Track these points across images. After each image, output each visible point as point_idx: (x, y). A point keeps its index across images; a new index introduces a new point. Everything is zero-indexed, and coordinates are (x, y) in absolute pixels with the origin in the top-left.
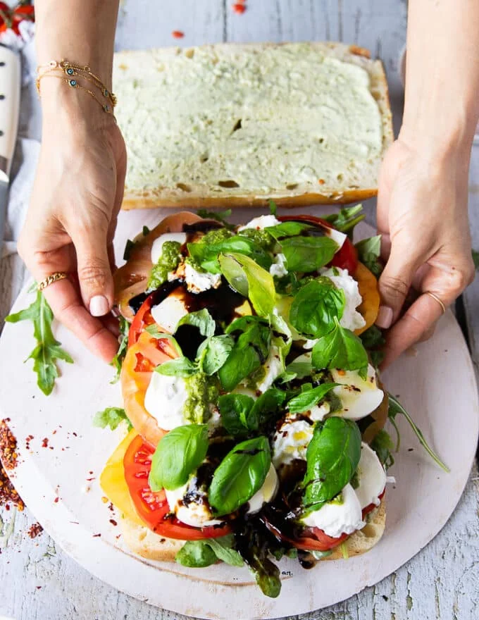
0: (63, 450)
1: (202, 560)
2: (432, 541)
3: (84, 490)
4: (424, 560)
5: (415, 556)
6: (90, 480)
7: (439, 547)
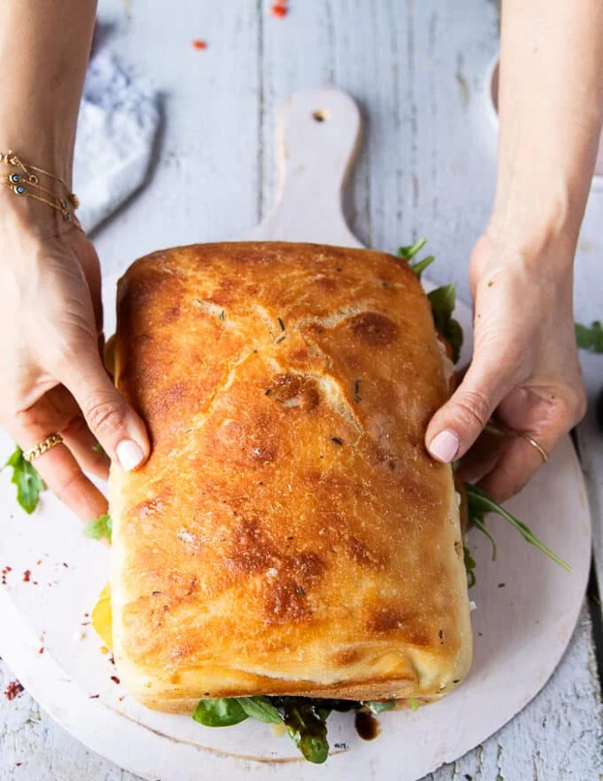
0: (50, 585)
1: (228, 717)
2: (529, 704)
3: (77, 636)
4: (519, 728)
5: (507, 724)
6: (85, 624)
7: (538, 710)
